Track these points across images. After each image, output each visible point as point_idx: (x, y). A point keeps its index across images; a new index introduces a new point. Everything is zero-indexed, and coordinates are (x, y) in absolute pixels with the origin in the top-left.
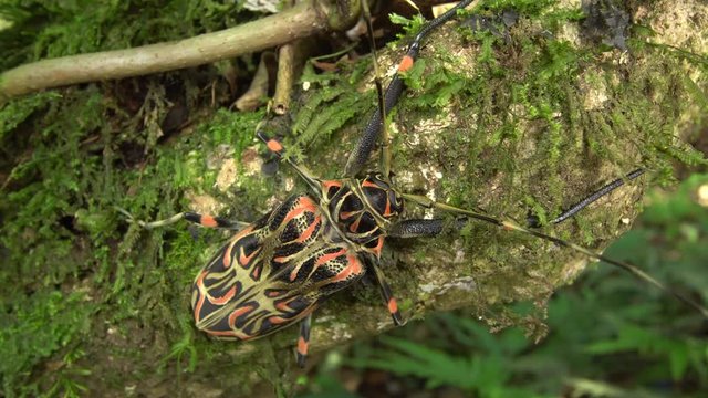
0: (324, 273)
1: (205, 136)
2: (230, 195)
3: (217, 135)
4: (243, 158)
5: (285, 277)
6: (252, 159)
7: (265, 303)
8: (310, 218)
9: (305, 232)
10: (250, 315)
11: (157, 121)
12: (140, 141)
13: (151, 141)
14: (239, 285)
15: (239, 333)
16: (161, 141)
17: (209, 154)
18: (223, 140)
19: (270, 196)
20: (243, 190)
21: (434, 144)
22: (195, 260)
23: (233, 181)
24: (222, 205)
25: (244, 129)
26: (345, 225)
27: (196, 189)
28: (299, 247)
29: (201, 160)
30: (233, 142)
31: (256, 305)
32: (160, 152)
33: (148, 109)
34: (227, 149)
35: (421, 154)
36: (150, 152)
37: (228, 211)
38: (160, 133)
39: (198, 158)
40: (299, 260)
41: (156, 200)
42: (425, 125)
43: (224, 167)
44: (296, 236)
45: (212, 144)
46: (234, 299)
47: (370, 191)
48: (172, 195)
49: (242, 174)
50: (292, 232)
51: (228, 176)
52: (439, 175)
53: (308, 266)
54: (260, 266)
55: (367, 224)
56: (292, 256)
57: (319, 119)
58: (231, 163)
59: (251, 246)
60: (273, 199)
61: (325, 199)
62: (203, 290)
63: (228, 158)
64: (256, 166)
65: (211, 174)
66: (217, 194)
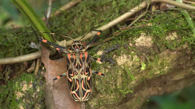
1: (20, 79)
2: (25, 92)
4: (28, 84)
6: (30, 84)
8: (72, 55)
9: (74, 57)
11: (9, 75)
12: (4, 79)
13: (7, 79)
16: (9, 79)
17: (21, 83)
18: (24, 80)
19: (34, 92)
20: (28, 91)
22: (16, 107)
23: (26, 89)
24: (23, 94)
25: (29, 77)
27: (17, 91)
29: (19, 84)
30: (27, 80)
32: (9, 82)
33: (6, 71)
34: (25, 82)
36: (6, 82)
37: (25, 96)
38: (9, 78)
39: (18, 84)
41: (8, 93)
43: (24, 86)
45: (21, 81)
48: (12, 92)
49: (28, 87)
58: (26, 85)
60: (35, 93)
63: (25, 84)
64: (31, 86)
65: (21, 87)
66: (22, 92)
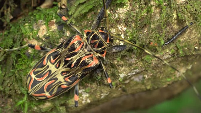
0: (85, 63)
1: (32, 17)
2: (44, 39)
3: (37, 17)
4: (49, 24)
5: (69, 66)
6: (53, 25)
7: (60, 78)
8: (80, 43)
9: (78, 47)
10: (54, 84)
11: (11, 13)
13: (8, 21)
14: (50, 71)
15: (47, 94)
16: (11, 20)
17: (35, 24)
18: (40, 18)
19: (60, 38)
20: (49, 36)
21: (123, 17)
22: (28, 66)
23: (45, 33)
24: (40, 43)
25: (48, 14)
26: (93, 45)
27: (29, 38)
28: (75, 54)
29: (31, 27)
30: (44, 19)
31: (56, 79)
32: (11, 25)
33: (5, 8)
34: (42, 22)
35: (118, 21)
36: (7, 25)
37: (43, 45)
38: (12, 17)
39: (30, 26)
40: (75, 58)
41: (12, 42)
42: (120, 10)
43: (41, 29)
44: (75, 49)
45: (35, 20)
46: (47, 78)
47: (102, 33)
48: (19, 40)
49: (49, 30)
50: (73, 48)
51: (43, 31)
52: (125, 29)
53: (79, 61)
54: (60, 62)
55: (101, 45)
56: (73, 57)
57: (80, 9)
58: (44, 27)
59: (55, 55)
60: (62, 39)
61: (85, 36)
62: (33, 76)
63: (43, 25)
64: (54, 27)
65: (36, 31)
66: (38, 39)
